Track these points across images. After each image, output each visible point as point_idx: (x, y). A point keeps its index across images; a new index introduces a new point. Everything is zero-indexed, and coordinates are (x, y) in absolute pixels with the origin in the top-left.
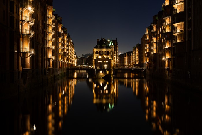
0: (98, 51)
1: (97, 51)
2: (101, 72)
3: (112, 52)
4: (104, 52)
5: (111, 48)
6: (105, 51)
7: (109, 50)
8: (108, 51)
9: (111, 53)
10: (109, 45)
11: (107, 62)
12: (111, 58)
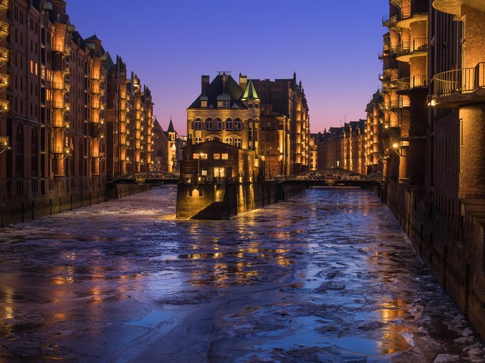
0: (204, 119)
1: (198, 119)
2: (196, 192)
3: (254, 122)
4: (224, 120)
5: (251, 106)
6: (229, 119)
7: (244, 115)
8: (238, 119)
9: (251, 125)
10: (242, 97)
11: (225, 156)
12: (251, 144)
